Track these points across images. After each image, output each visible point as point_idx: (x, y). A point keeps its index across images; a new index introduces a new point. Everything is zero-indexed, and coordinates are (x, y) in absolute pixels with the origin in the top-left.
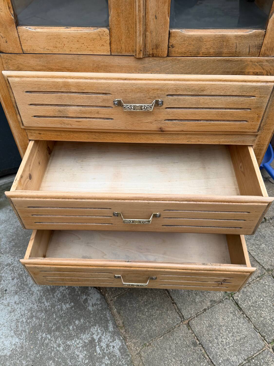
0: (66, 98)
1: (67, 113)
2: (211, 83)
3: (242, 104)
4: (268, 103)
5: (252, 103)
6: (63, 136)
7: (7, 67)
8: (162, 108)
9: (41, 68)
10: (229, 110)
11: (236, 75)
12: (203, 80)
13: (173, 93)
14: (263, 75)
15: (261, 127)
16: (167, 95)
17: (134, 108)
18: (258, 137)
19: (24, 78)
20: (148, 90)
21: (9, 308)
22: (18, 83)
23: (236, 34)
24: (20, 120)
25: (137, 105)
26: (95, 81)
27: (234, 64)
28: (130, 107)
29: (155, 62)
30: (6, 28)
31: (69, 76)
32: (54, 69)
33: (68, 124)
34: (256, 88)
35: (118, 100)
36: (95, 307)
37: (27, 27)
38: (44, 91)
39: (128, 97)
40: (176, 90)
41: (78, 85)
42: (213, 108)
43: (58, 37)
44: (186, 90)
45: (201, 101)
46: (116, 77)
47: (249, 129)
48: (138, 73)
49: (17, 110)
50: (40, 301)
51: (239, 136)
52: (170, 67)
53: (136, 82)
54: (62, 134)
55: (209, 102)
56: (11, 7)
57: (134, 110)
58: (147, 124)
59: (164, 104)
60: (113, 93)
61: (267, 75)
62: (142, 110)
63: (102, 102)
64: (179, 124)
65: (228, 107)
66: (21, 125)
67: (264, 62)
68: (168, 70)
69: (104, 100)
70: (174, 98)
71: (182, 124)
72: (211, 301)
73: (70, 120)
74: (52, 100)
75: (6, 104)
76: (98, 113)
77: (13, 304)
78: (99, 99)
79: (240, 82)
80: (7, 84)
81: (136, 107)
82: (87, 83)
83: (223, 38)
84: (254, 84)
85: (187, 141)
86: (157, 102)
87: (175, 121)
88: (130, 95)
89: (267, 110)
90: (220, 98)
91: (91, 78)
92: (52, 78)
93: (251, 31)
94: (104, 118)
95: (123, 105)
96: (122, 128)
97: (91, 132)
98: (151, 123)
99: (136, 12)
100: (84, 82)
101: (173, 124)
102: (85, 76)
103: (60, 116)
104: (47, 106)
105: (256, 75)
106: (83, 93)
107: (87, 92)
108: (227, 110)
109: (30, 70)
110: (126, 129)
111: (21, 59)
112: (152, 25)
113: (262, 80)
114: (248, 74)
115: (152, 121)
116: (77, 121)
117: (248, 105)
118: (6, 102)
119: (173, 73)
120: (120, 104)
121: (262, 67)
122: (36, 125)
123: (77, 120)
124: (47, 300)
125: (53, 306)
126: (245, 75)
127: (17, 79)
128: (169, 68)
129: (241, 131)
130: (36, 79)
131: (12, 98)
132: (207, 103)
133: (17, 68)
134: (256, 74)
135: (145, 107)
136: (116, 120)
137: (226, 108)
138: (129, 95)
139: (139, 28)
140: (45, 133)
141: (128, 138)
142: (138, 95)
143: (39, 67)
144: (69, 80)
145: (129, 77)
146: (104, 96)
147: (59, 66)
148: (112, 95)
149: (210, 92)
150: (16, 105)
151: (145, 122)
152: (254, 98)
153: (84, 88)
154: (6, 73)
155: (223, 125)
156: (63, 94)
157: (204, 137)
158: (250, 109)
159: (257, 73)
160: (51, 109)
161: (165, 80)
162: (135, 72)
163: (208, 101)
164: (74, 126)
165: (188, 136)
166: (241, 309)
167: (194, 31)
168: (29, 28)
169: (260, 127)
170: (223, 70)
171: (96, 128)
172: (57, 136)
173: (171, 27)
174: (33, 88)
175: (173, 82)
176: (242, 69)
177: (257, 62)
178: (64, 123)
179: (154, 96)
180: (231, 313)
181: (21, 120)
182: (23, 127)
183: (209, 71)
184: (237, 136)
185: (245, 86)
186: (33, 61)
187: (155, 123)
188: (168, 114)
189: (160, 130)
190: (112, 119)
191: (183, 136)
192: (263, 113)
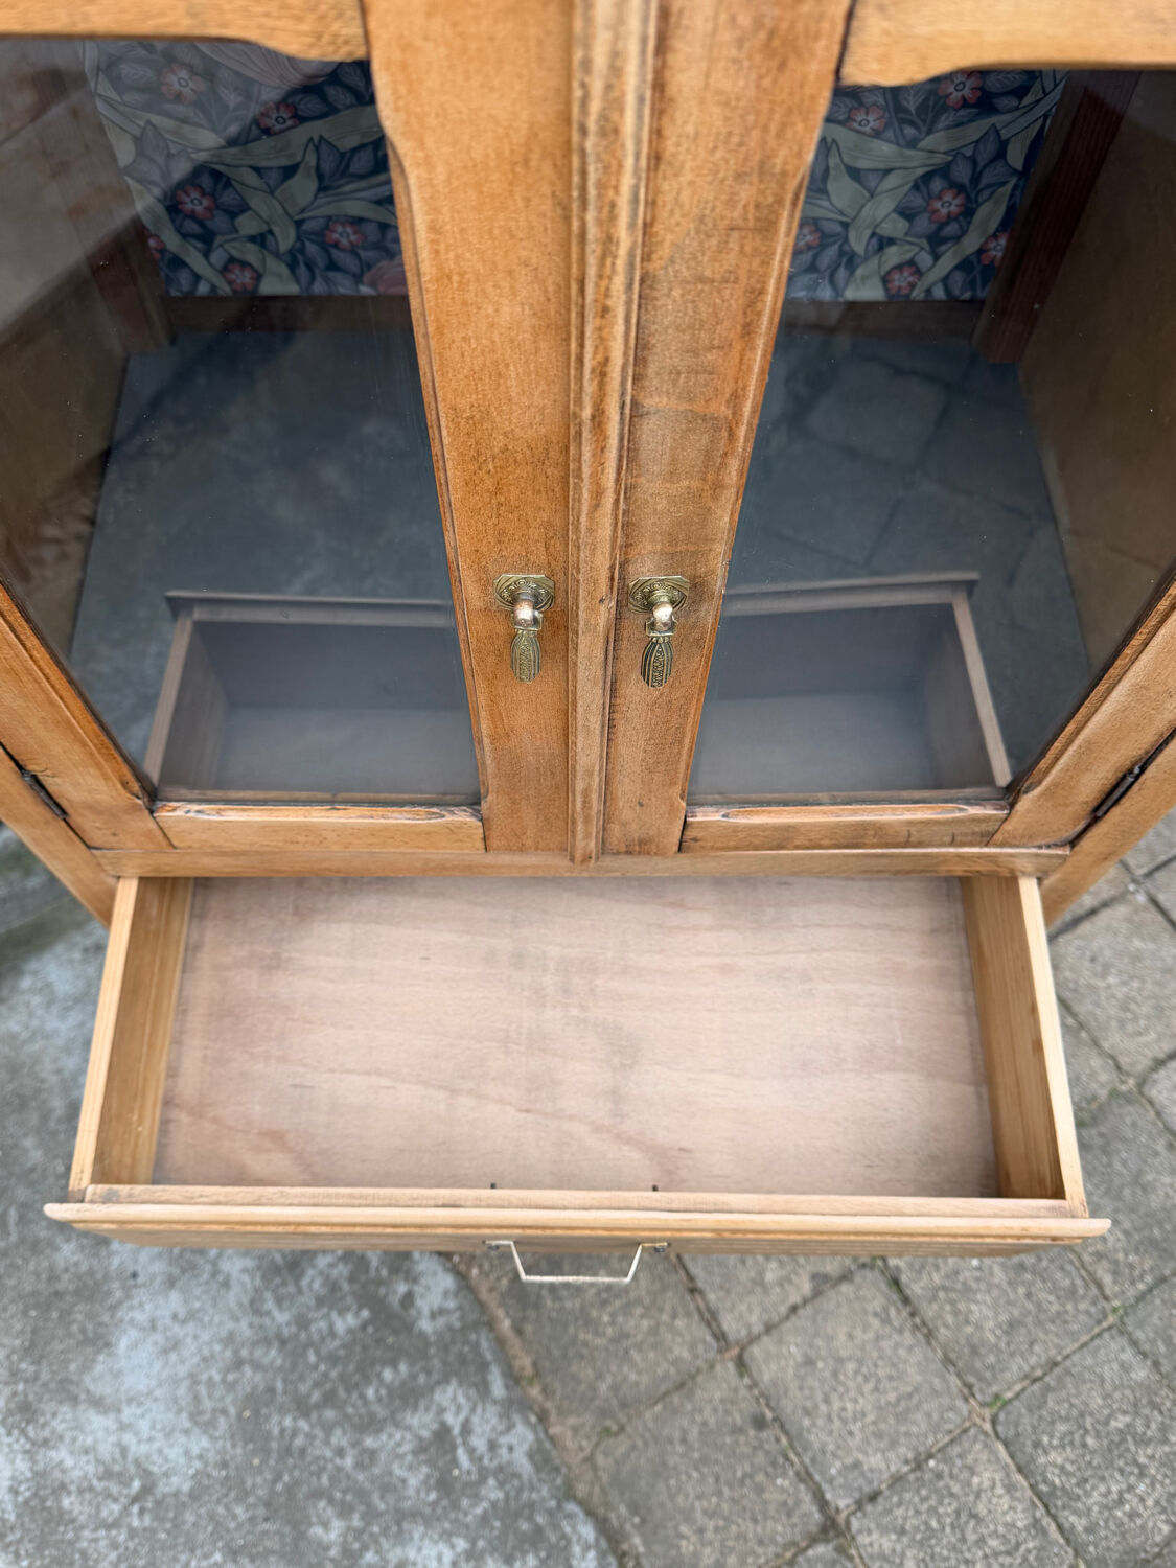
23: (908, 816)
36: (441, 1322)
37: (188, 812)
50: (255, 1307)
72: (815, 1277)
77: (168, 1321)
93: (961, 810)
124: (279, 1301)
125: (302, 1322)
166: (906, 1300)
167: (770, 812)
168: (198, 812)
180: (876, 1314)
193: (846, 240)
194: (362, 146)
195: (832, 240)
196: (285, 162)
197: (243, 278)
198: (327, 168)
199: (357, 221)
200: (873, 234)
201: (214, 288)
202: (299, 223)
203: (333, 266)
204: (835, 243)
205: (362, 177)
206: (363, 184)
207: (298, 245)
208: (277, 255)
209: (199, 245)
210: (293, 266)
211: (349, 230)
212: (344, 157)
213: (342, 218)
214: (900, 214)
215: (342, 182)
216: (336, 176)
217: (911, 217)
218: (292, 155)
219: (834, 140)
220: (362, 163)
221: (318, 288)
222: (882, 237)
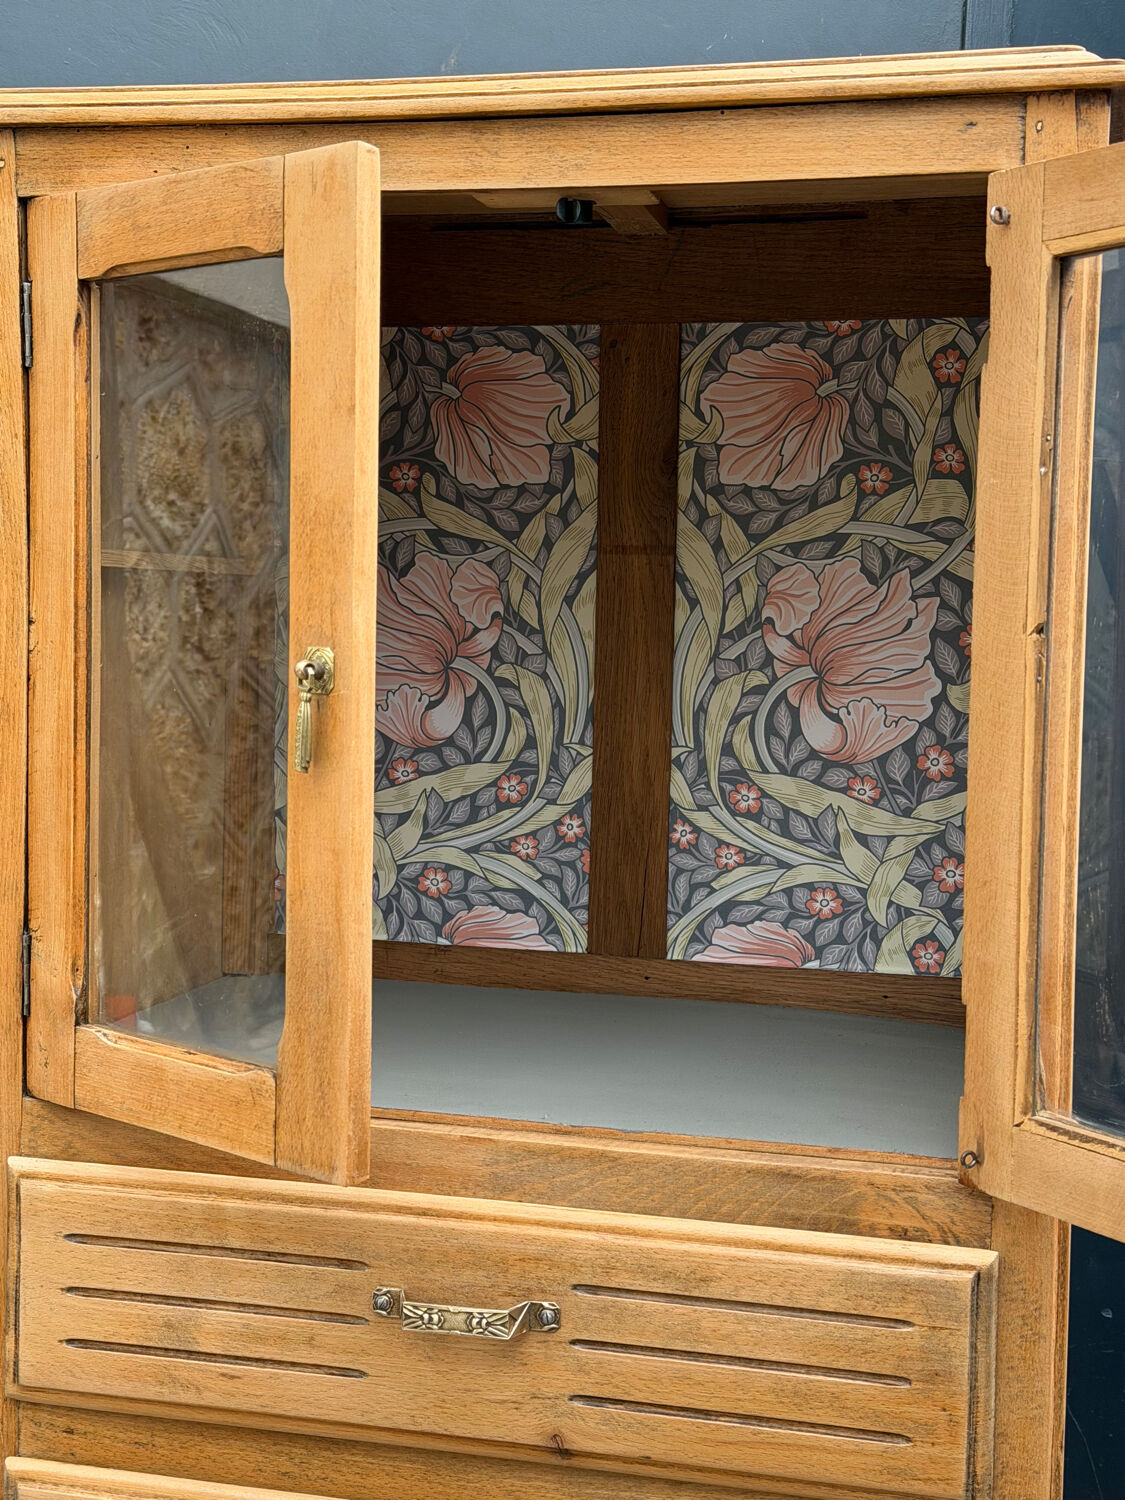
0: (201, 1274)
1: (195, 1334)
2: (733, 1251)
3: (865, 1352)
4: (973, 1359)
5: (907, 1354)
6: (160, 1451)
7: (33, 1144)
8: (558, 1339)
11: (826, 1231)
12: (703, 1240)
13: (594, 1282)
14: (930, 1241)
16: (575, 1287)
17: (440, 1320)
19: (75, 1185)
20: (504, 1261)
22: (51, 1201)
24: (10, 1355)
26: (317, 1211)
27: (810, 1191)
28: (426, 1316)
29: (532, 1162)
31: (231, 1189)
32: (185, 1161)
33: (186, 1387)
34: (906, 1287)
35: (388, 1292)
38: (130, 1236)
39: (431, 1280)
40: (608, 1269)
41: (254, 1222)
42: (760, 1363)
44: (641, 1270)
45: (704, 1324)
47: (926, 1480)
48: (475, 1195)
49: (12, 1313)
52: (584, 1183)
53: (460, 1224)
54: (158, 1441)
55: (736, 1333)
57: (441, 1328)
58: (500, 1409)
59: (563, 1321)
60: (374, 1263)
61: (947, 1243)
62: (471, 1331)
63: (328, 1295)
64: (630, 1425)
65: (813, 1361)
66: (9, 1377)
67: (918, 1189)
68: (577, 1195)
69: (340, 1289)
70: (603, 1301)
71: (641, 1423)
74: (153, 1275)
76: (311, 1342)
78: (319, 1286)
79: (840, 1259)
80: (9, 1203)
81: (446, 1315)
82: (288, 1216)
84: (895, 1270)
86: (536, 1312)
87: (611, 1409)
88: (438, 1277)
89: (981, 1395)
90: (775, 1316)
92: (171, 1190)
94: (329, 1369)
95: (402, 1306)
96: (402, 1422)
98: (517, 1405)
100: (279, 1214)
101: (606, 1422)
103: (166, 1349)
104: (129, 1298)
105: (900, 1238)
106: (269, 1254)
107: (283, 1251)
108: (813, 1377)
109: (104, 1160)
110: (412, 1428)
113: (923, 1259)
114: (872, 1231)
115: (520, 1399)
116: (223, 1375)
117: (893, 1361)
119: (595, 1204)
120: (394, 1305)
121: (919, 1212)
123: (225, 1371)
126: (860, 1234)
127: (50, 1187)
128: (583, 1187)
129: (894, 1486)
130: (114, 1193)
131: (11, 1258)
132: (728, 1336)
133: (63, 1152)
134: (903, 1235)
135: (484, 1321)
136: (377, 1380)
137: (809, 1368)
138: (433, 1278)
140: (91, 1429)
142: (468, 1277)
144: (229, 1204)
145: (438, 1207)
146: (343, 1273)
148: (371, 1270)
149: (733, 1288)
150: (17, 1291)
151: (493, 1397)
152: (910, 1329)
153: (272, 1236)
154: (18, 1163)
155: (811, 1448)
156: (195, 1254)
158: (907, 1381)
159: (906, 1231)
160: (139, 1315)
161: (564, 1226)
162: (463, 1192)
163: (732, 1327)
164: (209, 1399)
169: (972, 1475)
170: (774, 1208)
171: (293, 1413)
172: (133, 1448)
174: (94, 1224)
175: (592, 1237)
176: (843, 1211)
177: (894, 1190)
178: (174, 1380)
179: (524, 1284)
181: (16, 1355)
182: (10, 1389)
183: (724, 1210)
185: (860, 1273)
187: (530, 1408)
188: (581, 1368)
189: (555, 1447)
190: (362, 1374)
192: (966, 1407)
193: (867, 909)
194: (463, 798)
195: (853, 908)
196: (401, 809)
198: (432, 816)
199: (448, 868)
200: (891, 903)
202: (401, 868)
203: (420, 915)
204: (857, 910)
205: (458, 826)
206: (458, 833)
207: (396, 891)
208: (376, 900)
210: (386, 913)
211: (439, 877)
212: (447, 807)
213: (435, 865)
214: (911, 882)
215: (442, 830)
216: (438, 824)
217: (921, 886)
218: (408, 803)
219: (839, 807)
220: (460, 813)
221: (403, 938)
222: (899, 907)
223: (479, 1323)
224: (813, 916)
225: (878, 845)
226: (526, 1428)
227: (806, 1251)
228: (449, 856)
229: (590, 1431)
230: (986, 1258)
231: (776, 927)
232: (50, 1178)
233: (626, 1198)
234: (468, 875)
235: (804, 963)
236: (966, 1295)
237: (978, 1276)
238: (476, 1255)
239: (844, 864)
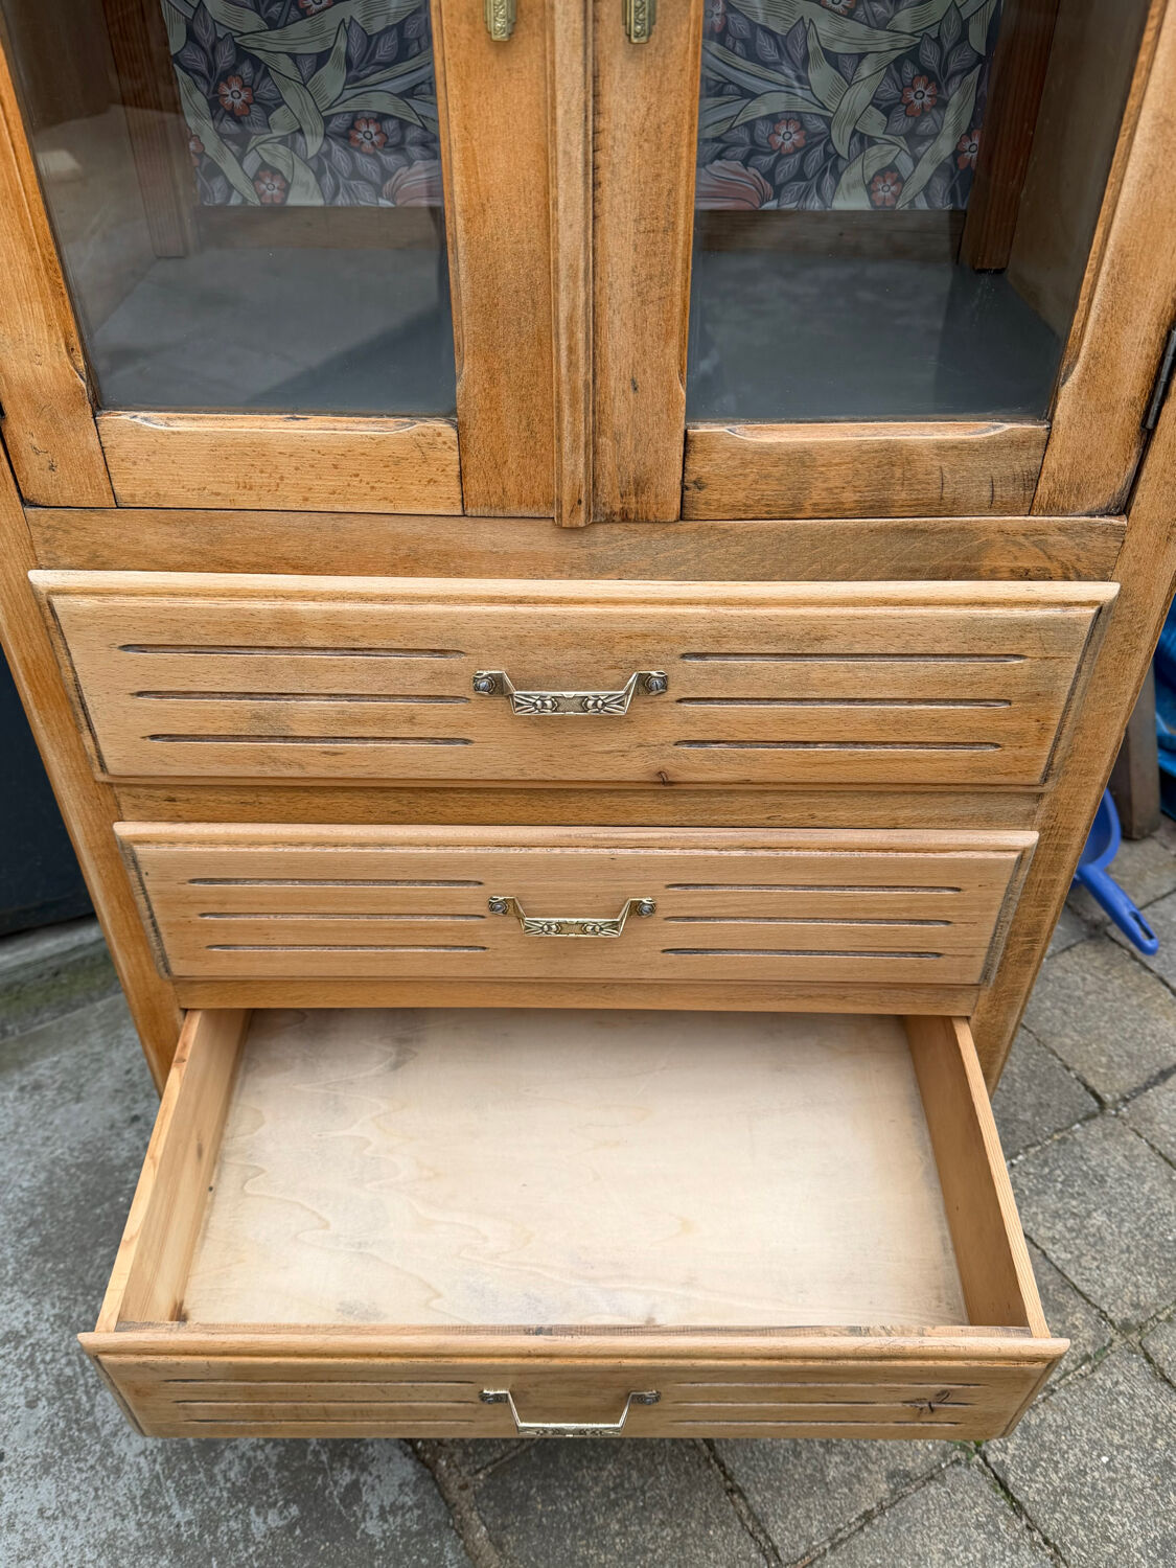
0: (283, 671)
1: (289, 723)
2: (851, 611)
3: (972, 683)
4: (1076, 679)
5: (1013, 681)
6: (269, 807)
7: (50, 556)
8: (665, 700)
9: (187, 559)
10: (923, 707)
11: (945, 579)
12: (820, 603)
13: (704, 650)
14: (1051, 579)
15: (1054, 766)
16: (684, 656)
17: (553, 705)
18: (1046, 801)
19: (117, 598)
20: (609, 639)
21: (15, 1539)
22: (94, 615)
23: (938, 437)
24: (91, 750)
25: (565, 694)
26: (401, 608)
27: (935, 543)
28: (539, 703)
29: (633, 541)
30: (54, 419)
32: (237, 562)
33: (289, 764)
34: (1025, 627)
35: (490, 675)
36: (394, 1522)
37: (135, 417)
38: (195, 643)
39: (532, 661)
40: (718, 638)
41: (333, 623)
42: (863, 701)
43: (258, 450)
44: (753, 636)
45: (813, 675)
46: (484, 593)
47: (1006, 774)
48: (570, 577)
49: (81, 716)
50: (149, 1501)
51: (971, 799)
52: (690, 556)
53: (559, 609)
54: (263, 799)
55: (846, 680)
56: (78, 347)
57: (554, 711)
58: (606, 758)
59: (670, 685)
60: (470, 650)
61: (1067, 578)
62: (585, 710)
63: (426, 681)
64: (732, 759)
65: (919, 695)
66: (97, 768)
67: (1050, 532)
68: (683, 568)
69: (436, 675)
70: (711, 664)
71: (743, 756)
72: (891, 1475)
73: (299, 750)
74: (230, 676)
75: (37, 693)
76: (411, 720)
77: (32, 1519)
78: (419, 672)
79: (962, 608)
80: (45, 620)
81: (560, 701)
82: (369, 615)
83: (892, 457)
84: (1018, 613)
85: (769, 818)
86: (644, 682)
87: (715, 748)
88: (540, 658)
89: (1074, 705)
90: (887, 663)
91: (386, 599)
92: (231, 596)
93: (995, 428)
94: (433, 740)
95: (512, 695)
96: (509, 775)
97: (382, 790)
98: (623, 753)
99: (559, 371)
100: (360, 613)
101: (711, 757)
102: (361, 591)
103: (259, 736)
104: (209, 698)
105: (1021, 578)
106: (354, 649)
107: (370, 646)
108: (916, 707)
109: (140, 566)
110: (521, 777)
111: (106, 529)
112: (619, 410)
113: (1047, 599)
114: (993, 575)
115: (626, 748)
116: (325, 753)
117: (998, 688)
118: (37, 683)
119: (702, 576)
120: (497, 687)
121: (1045, 553)
122: (156, 770)
124: (183, 1494)
125: (209, 1522)
126: (980, 578)
127: (88, 603)
129: (976, 780)
130: (165, 602)
131: (64, 670)
132: (836, 683)
133: (89, 560)
134: (1025, 575)
135: (600, 702)
136: (483, 745)
137: (911, 701)
138: (533, 658)
139: (572, 424)
140: (193, 796)
141: (530, 808)
142: (570, 655)
143: (179, 558)
144: (301, 606)
145: (535, 594)
146: (438, 661)
147: (257, 554)
148: (469, 657)
149: (847, 643)
150: (81, 697)
151: (600, 749)
152: (1022, 661)
153: (356, 634)
154: (41, 578)
155: (903, 760)
156: (272, 656)
157: (834, 801)
158: (1009, 702)
159: (1027, 571)
160: (223, 711)
161: (672, 602)
162: (558, 574)
163: (841, 675)
164: (313, 772)
165: (769, 799)
166: (1018, 1508)
167: (780, 430)
168: (146, 419)
169: (1050, 765)
170: (893, 563)
171: (401, 776)
172: (241, 807)
173: (693, 414)
174: (150, 634)
175: (702, 610)
176: (968, 559)
177: (1024, 535)
178: (274, 761)
179: (631, 657)
180: (979, 1526)
181: (98, 751)
182: (101, 777)
183: (839, 569)
184: (961, 798)
185: (983, 619)
186: (153, 536)
187: (637, 754)
188: (688, 720)
189: (659, 780)
190: (466, 742)
191: (750, 801)
192: (1059, 716)
193: (830, 141)
194: (387, 30)
195: (816, 139)
196: (316, 48)
197: (271, 190)
198: (356, 55)
199: (382, 118)
200: (855, 132)
201: (245, 200)
202: (327, 120)
203: (356, 174)
204: (820, 142)
205: (386, 65)
206: (387, 74)
207: (325, 148)
208: (306, 162)
209: (235, 148)
210: (319, 175)
211: (372, 129)
212: (370, 40)
213: (367, 115)
214: (877, 107)
215: (368, 71)
216: (363, 65)
217: (887, 112)
218: (324, 40)
219: (811, 20)
220: (386, 49)
221: (341, 201)
222: (862, 136)
223: (595, 705)
224: (775, 151)
225: (848, 63)
226: (634, 768)
227: (926, 603)
228: (381, 103)
229: (695, 766)
230: (1107, 591)
231: (736, 165)
232: (85, 592)
233: (735, 567)
234: (403, 125)
235: (762, 204)
236: (1085, 630)
237: (1100, 610)
238: (580, 637)
239: (811, 90)
